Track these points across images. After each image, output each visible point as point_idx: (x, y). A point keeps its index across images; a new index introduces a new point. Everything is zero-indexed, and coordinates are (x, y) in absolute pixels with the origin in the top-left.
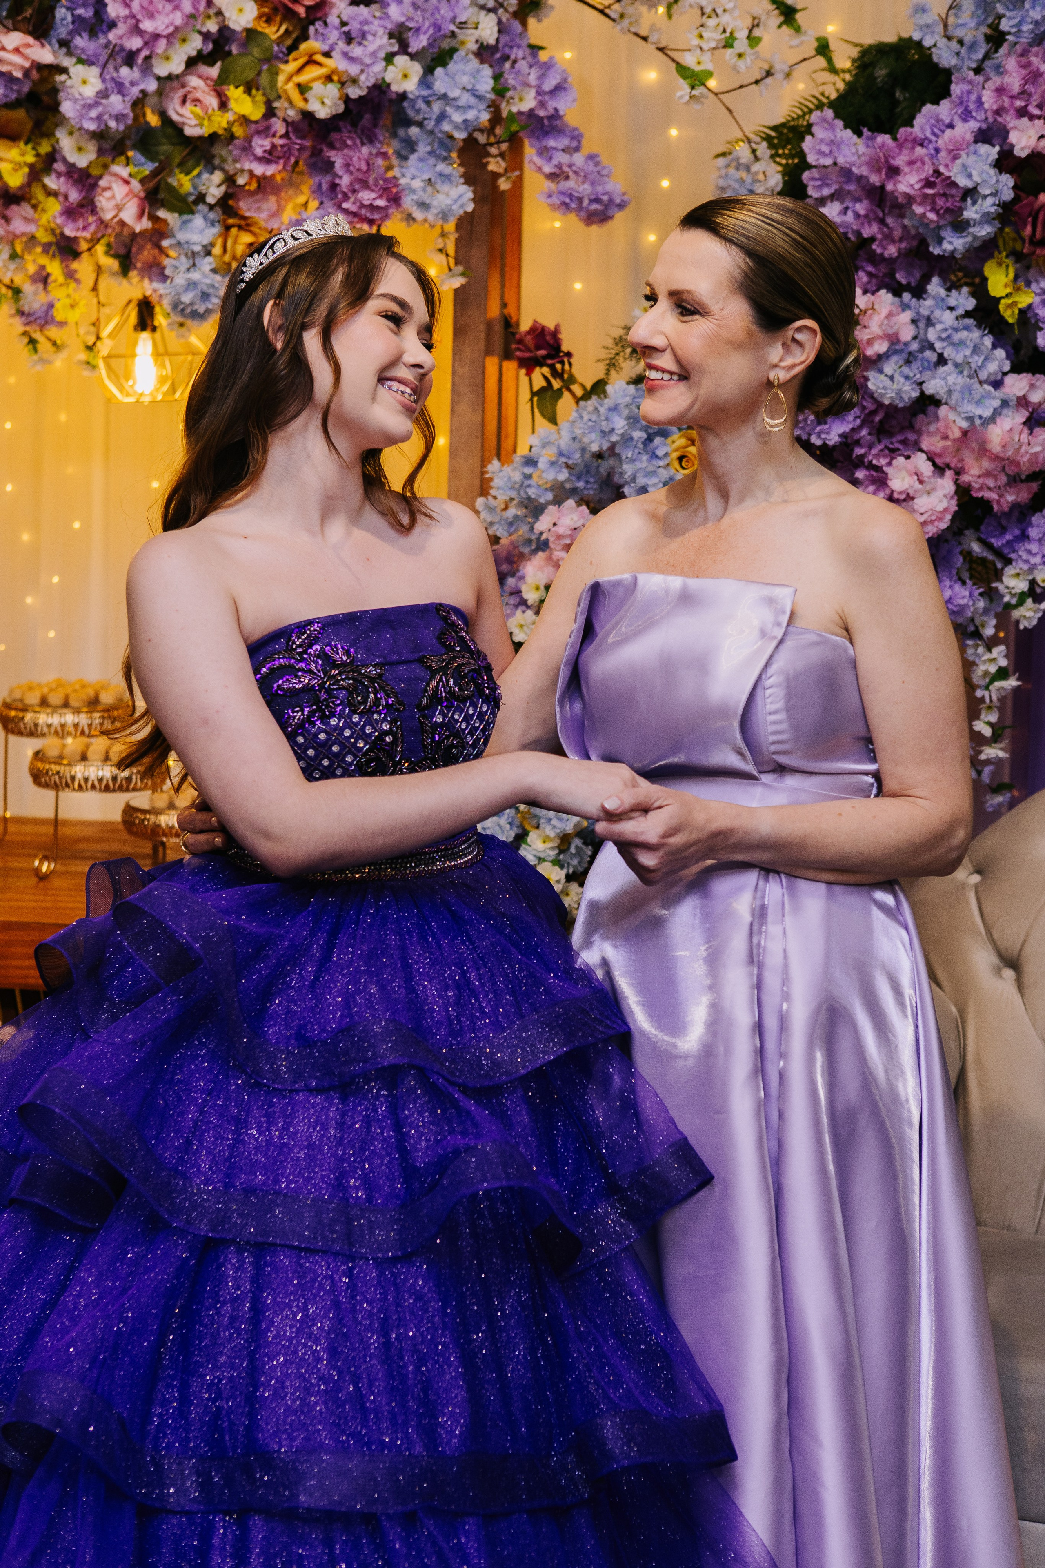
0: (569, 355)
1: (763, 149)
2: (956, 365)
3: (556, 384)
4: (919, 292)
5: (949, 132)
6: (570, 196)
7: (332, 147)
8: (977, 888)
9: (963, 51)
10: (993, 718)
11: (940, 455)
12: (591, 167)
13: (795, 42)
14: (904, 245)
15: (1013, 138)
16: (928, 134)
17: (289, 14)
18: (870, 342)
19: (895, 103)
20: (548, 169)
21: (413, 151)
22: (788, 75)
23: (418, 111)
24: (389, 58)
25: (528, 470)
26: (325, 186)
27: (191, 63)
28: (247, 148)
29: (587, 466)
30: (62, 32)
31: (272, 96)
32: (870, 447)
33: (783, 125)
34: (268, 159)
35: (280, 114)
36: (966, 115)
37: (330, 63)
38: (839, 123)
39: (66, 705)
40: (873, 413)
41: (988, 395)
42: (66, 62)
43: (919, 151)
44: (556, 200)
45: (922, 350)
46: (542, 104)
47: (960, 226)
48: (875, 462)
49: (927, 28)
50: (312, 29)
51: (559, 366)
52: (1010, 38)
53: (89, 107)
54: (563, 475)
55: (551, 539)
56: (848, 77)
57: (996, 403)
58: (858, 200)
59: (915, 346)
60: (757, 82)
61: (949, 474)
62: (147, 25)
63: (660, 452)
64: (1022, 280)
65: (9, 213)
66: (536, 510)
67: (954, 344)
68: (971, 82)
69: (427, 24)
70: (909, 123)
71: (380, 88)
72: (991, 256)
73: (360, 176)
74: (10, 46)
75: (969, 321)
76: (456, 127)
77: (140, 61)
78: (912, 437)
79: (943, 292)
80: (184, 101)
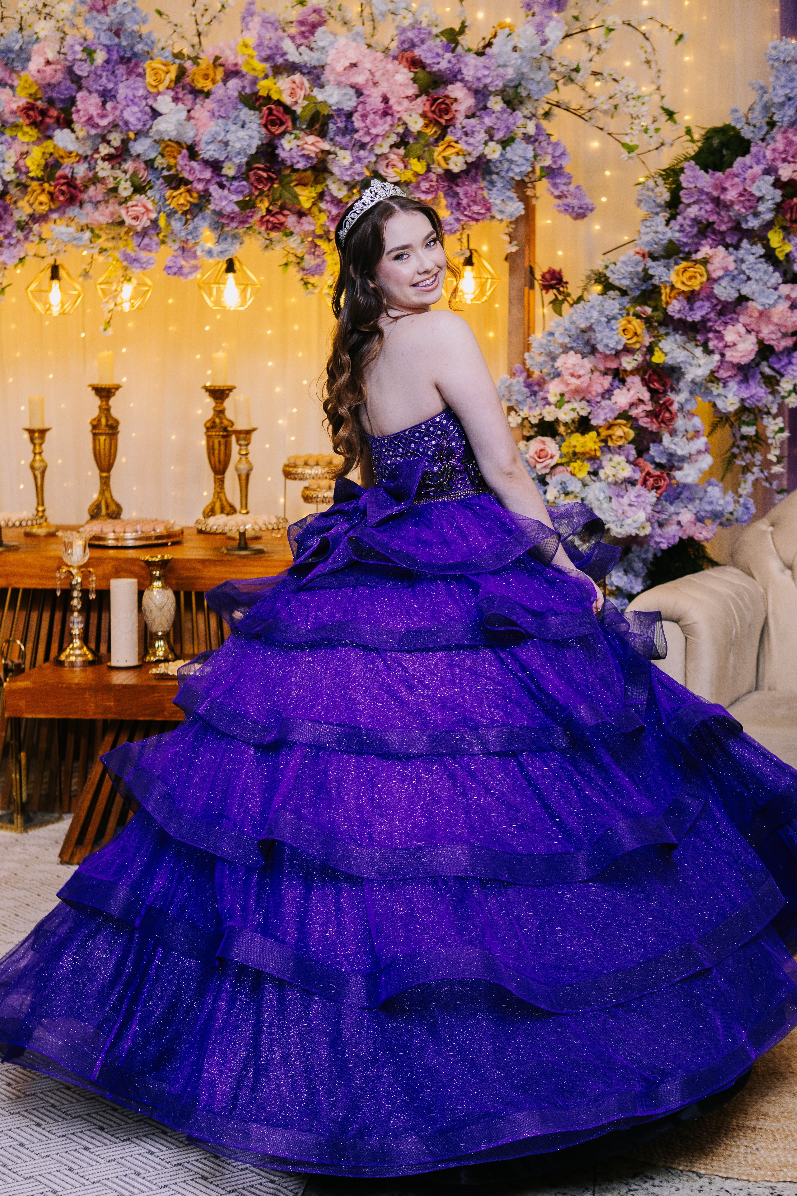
0: (567, 283)
1: (660, 181)
2: (756, 280)
3: (560, 298)
4: (737, 247)
5: (750, 171)
6: (568, 206)
7: (457, 185)
8: (772, 533)
9: (756, 130)
10: (777, 452)
11: (748, 325)
12: (578, 192)
13: (674, 128)
14: (729, 225)
15: (781, 172)
16: (740, 171)
17: (437, 123)
18: (714, 270)
19: (723, 156)
20: (557, 193)
21: (495, 186)
22: (672, 145)
23: (497, 167)
24: (486, 143)
25: (550, 338)
26: (454, 204)
27: (391, 147)
28: (417, 187)
29: (578, 336)
30: (331, 134)
31: (430, 162)
32: (715, 321)
33: (668, 169)
34: (427, 192)
35: (433, 171)
36: (758, 162)
37: (459, 146)
38: (698, 167)
39: (317, 464)
40: (717, 305)
41: (772, 294)
42: (333, 149)
43: (737, 180)
44: (562, 209)
45: (739, 274)
46: (555, 162)
47: (756, 215)
48: (718, 329)
49: (737, 120)
50: (449, 130)
51: (561, 289)
52: (779, 124)
53: (347, 170)
54: (567, 340)
55: (563, 370)
56: (700, 144)
57: (776, 297)
58: (707, 204)
59: (736, 272)
60: (657, 149)
61: (753, 333)
62: (373, 131)
63: (614, 327)
64: (786, 238)
65: (301, 221)
66: (554, 358)
67: (755, 270)
68: (760, 146)
69: (503, 126)
70: (730, 165)
71: (481, 157)
72: (771, 229)
73: (472, 199)
74: (310, 142)
75: (763, 260)
76: (516, 174)
77: (369, 147)
78: (735, 316)
79: (748, 246)
80: (387, 166)
